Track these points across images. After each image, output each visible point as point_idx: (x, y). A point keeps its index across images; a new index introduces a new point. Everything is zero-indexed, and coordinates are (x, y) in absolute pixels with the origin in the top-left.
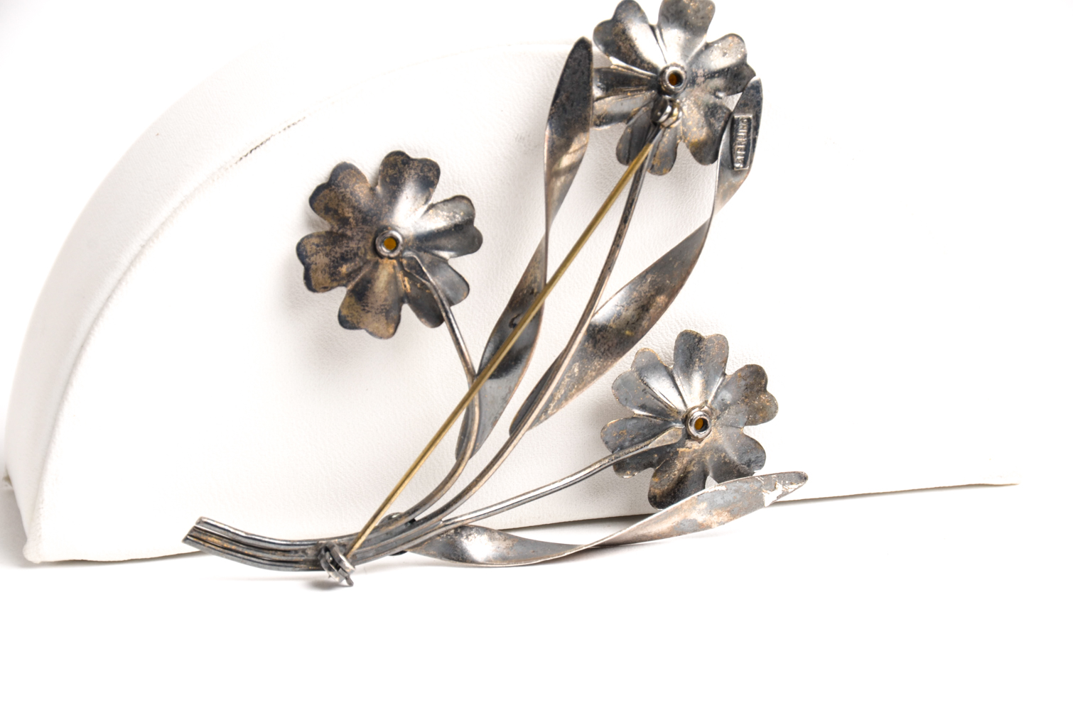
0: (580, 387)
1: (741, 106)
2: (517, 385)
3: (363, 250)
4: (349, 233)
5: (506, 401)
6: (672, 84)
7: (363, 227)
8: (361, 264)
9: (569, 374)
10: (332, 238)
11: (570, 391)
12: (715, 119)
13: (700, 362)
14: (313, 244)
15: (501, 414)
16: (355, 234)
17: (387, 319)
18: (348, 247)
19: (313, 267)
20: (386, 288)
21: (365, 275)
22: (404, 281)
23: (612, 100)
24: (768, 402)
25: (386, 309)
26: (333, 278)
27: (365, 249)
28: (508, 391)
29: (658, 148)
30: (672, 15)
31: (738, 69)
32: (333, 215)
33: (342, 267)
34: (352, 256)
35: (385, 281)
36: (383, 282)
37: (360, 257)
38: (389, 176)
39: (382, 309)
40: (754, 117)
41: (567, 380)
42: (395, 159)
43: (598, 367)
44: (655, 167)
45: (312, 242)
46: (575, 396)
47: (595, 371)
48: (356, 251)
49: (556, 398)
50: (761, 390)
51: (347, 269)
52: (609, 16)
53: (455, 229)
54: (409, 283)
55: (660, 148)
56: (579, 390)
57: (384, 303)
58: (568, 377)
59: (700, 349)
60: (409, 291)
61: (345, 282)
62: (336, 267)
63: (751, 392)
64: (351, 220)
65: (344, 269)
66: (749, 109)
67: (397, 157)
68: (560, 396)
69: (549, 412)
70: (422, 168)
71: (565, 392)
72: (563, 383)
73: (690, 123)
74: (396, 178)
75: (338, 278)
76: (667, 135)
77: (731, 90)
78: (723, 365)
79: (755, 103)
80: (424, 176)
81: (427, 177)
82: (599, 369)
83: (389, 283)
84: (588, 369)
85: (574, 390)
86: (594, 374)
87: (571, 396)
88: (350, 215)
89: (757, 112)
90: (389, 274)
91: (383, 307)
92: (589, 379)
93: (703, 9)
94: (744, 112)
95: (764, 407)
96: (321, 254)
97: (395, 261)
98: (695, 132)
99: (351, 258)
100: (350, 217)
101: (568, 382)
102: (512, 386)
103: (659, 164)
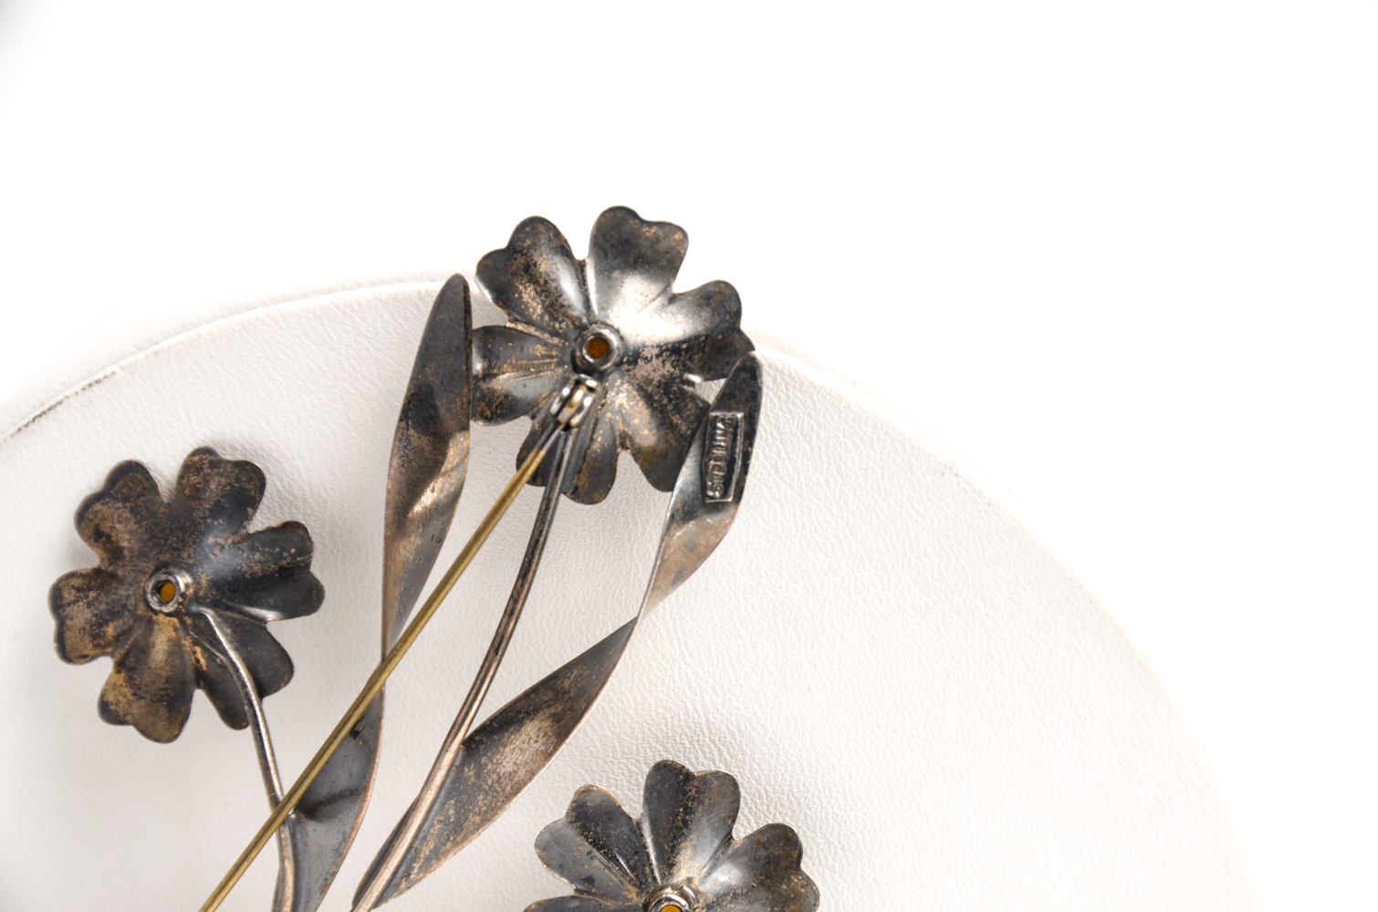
0: (459, 839)
1: (725, 399)
2: (354, 828)
3: (133, 601)
4: (120, 573)
5: (340, 854)
6: (592, 356)
7: (138, 563)
8: (131, 622)
9: (441, 818)
10: (96, 580)
11: (444, 844)
12: (681, 417)
13: (687, 814)
14: (73, 587)
15: (334, 874)
16: (126, 574)
17: (169, 712)
18: (116, 594)
19: (69, 622)
20: (167, 663)
21: (136, 640)
22: (195, 653)
23: (509, 378)
24: (802, 887)
25: (168, 695)
26: (95, 642)
27: (136, 599)
28: (341, 838)
29: (584, 459)
30: (613, 246)
31: (724, 337)
32: (104, 543)
33: (107, 625)
34: (120, 609)
35: (165, 651)
36: (161, 652)
37: (129, 611)
38: (190, 486)
39: (163, 696)
40: (745, 417)
41: (438, 826)
42: (201, 460)
43: (484, 808)
44: (580, 490)
45: (72, 583)
46: (451, 854)
47: (479, 815)
48: (124, 602)
49: (422, 855)
50: (790, 867)
51: (115, 628)
52: (502, 243)
53: (280, 575)
54: (203, 655)
55: (588, 459)
56: (456, 844)
57: (166, 686)
58: (440, 822)
59: (686, 793)
60: (205, 668)
61: (110, 650)
62: (100, 625)
63: (775, 870)
64: (126, 552)
65: (110, 630)
66: (737, 403)
67: (204, 457)
68: (428, 853)
69: (412, 877)
70: (237, 476)
71: (435, 847)
72: (432, 831)
73: (636, 421)
74: (198, 489)
75: (103, 643)
76: (599, 439)
77: (712, 372)
78: (730, 822)
79: (748, 393)
80: (241, 487)
81: (246, 490)
82: (486, 812)
83: (170, 654)
84: (471, 811)
85: (449, 844)
86: (478, 819)
87: (446, 854)
88: (125, 544)
89: (750, 409)
90: (170, 640)
91: (163, 693)
92: (472, 828)
93: (664, 238)
94: (729, 409)
95: (798, 895)
96: (80, 603)
97: (175, 620)
98: (647, 436)
99: (119, 612)
100: (124, 548)
101: (439, 829)
102: (348, 830)
103: (587, 485)
